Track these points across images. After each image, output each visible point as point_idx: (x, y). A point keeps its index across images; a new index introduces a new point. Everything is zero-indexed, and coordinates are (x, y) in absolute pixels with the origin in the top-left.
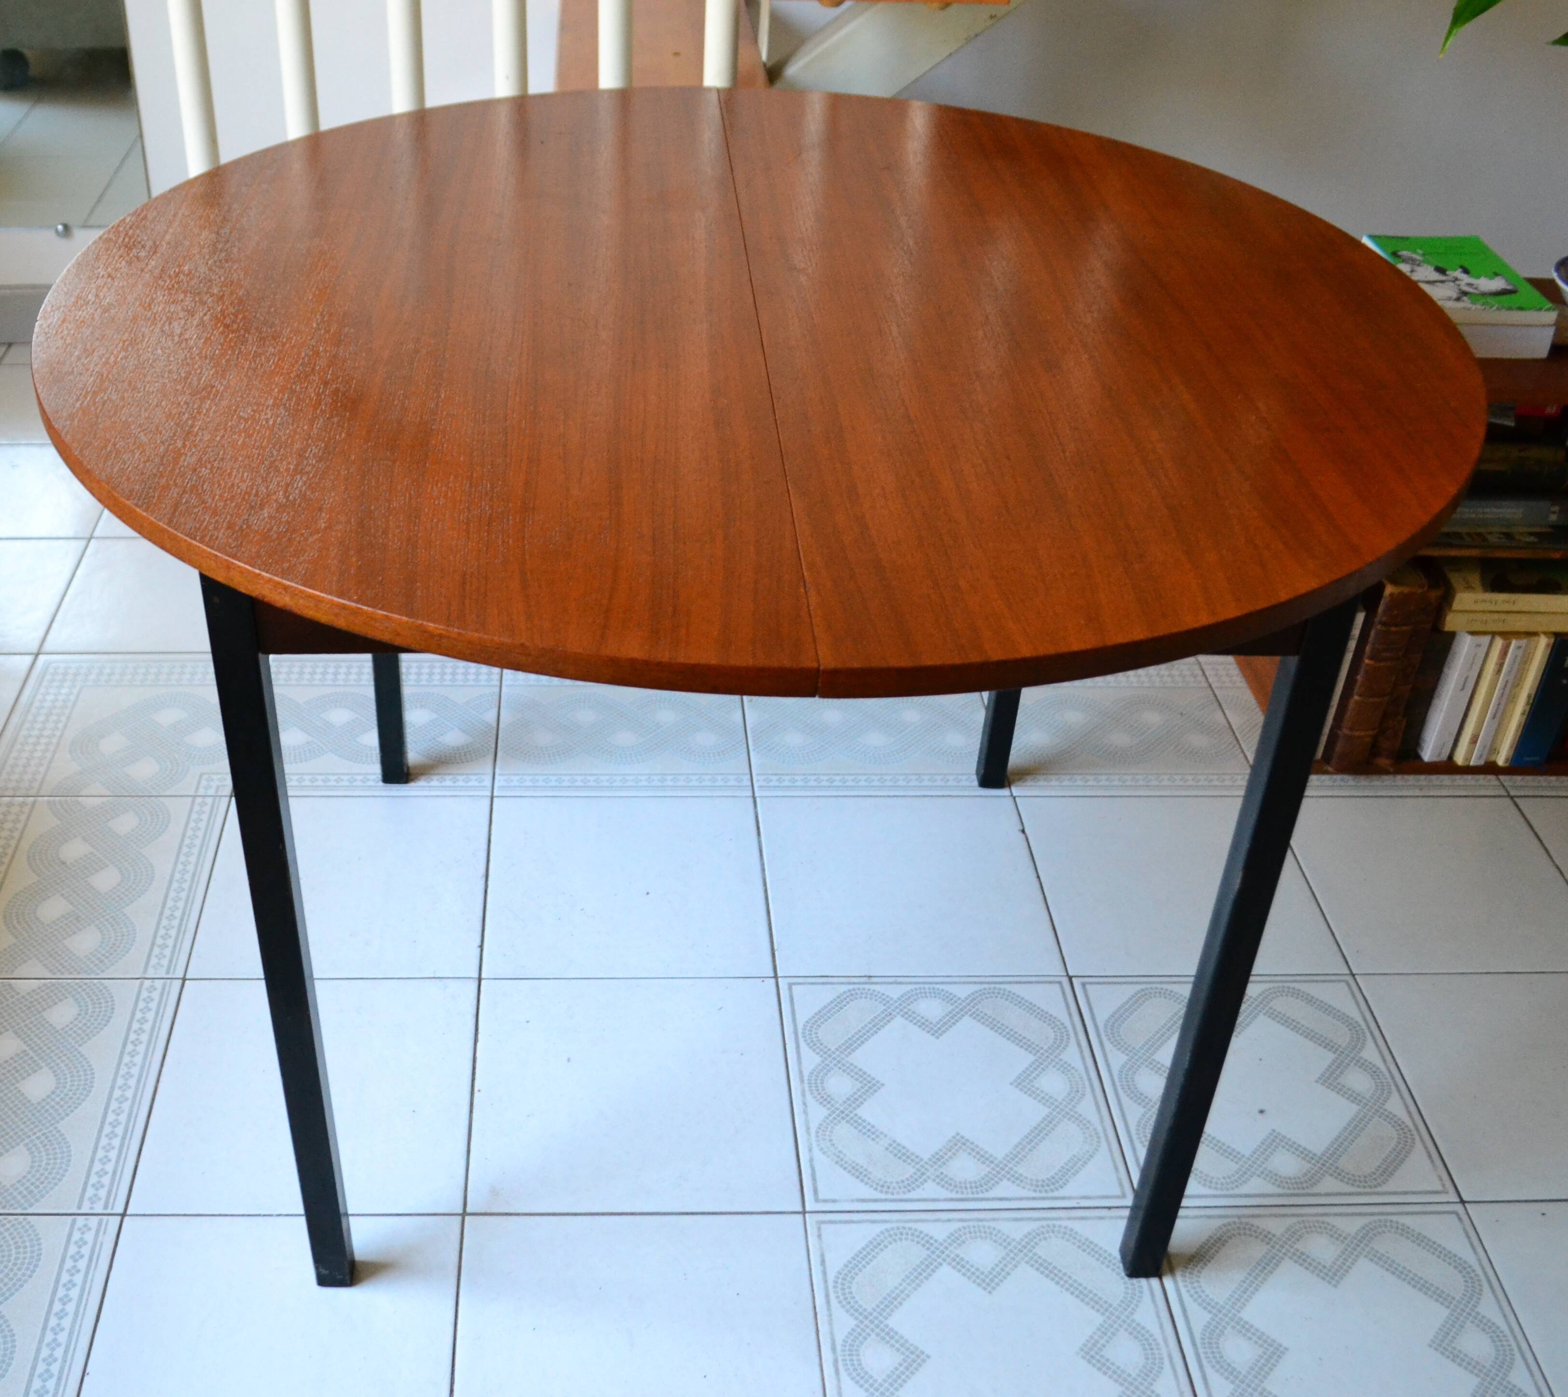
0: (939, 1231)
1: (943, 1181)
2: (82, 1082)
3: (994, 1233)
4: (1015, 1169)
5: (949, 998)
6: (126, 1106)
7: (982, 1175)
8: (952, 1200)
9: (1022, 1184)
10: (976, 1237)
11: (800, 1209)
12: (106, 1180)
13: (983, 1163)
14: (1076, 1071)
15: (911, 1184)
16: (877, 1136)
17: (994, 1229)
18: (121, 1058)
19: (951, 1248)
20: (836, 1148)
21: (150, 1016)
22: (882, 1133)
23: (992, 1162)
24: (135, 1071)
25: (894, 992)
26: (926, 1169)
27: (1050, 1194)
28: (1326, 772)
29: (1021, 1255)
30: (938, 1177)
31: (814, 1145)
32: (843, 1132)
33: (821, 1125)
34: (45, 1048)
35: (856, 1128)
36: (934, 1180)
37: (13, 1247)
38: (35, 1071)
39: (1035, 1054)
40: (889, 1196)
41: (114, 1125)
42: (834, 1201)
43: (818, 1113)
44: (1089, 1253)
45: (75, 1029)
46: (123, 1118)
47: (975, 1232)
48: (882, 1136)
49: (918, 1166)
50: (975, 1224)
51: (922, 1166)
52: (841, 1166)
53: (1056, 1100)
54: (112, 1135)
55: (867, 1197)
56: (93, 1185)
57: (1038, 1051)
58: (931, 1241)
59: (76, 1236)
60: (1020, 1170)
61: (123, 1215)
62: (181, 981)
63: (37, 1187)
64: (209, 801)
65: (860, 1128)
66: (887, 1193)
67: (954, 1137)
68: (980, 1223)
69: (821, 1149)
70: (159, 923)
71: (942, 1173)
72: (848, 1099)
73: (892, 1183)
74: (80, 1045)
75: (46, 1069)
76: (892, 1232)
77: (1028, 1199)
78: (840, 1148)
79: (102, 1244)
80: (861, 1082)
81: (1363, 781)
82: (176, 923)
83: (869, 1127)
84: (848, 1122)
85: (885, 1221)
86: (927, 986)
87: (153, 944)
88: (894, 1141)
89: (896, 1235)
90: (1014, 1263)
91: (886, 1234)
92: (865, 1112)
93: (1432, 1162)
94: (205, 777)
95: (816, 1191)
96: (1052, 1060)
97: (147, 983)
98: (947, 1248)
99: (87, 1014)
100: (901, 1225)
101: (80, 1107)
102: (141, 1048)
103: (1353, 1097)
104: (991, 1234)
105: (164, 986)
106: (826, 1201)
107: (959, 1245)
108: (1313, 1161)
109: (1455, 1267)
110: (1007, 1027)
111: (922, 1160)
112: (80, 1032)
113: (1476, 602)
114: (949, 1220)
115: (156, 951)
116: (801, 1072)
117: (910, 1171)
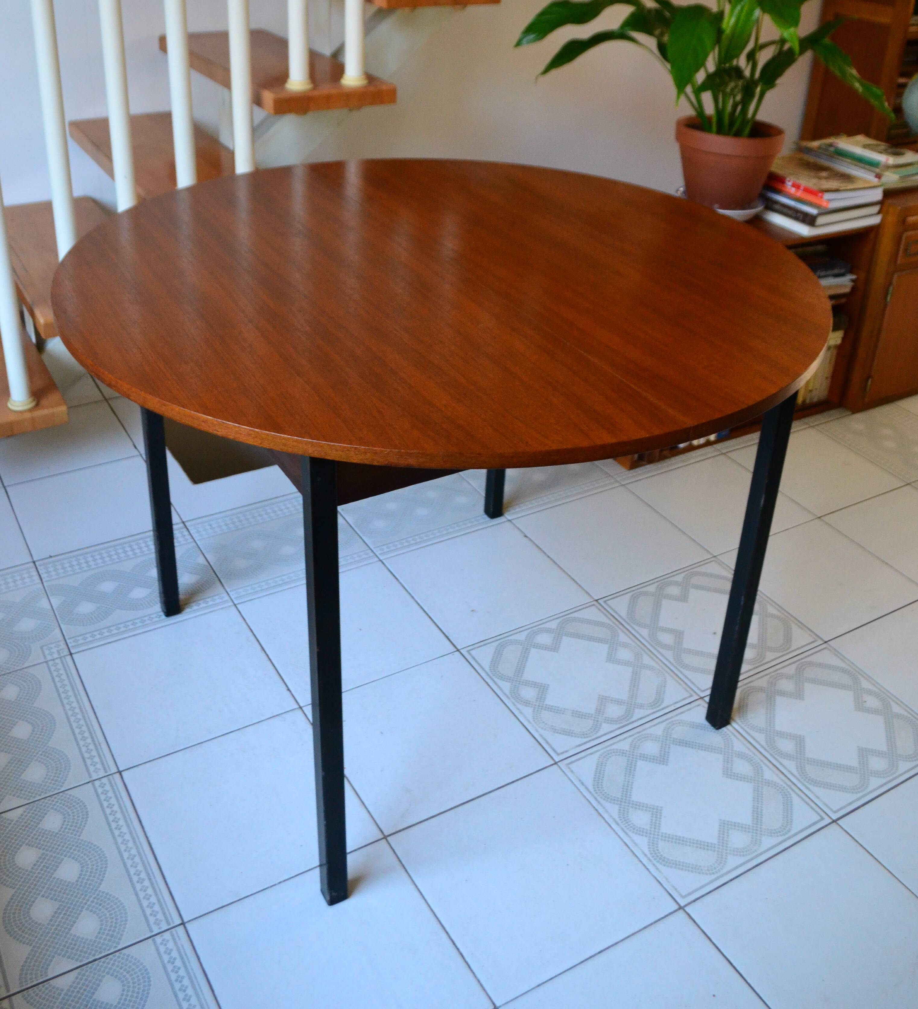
0: (624, 745)
1: (609, 721)
3: (648, 735)
4: (636, 702)
5: (548, 631)
6: (137, 860)
7: (624, 710)
8: (619, 728)
9: (645, 708)
10: (643, 741)
11: (553, 761)
12: (157, 908)
13: (621, 705)
14: (631, 644)
15: (596, 728)
16: (563, 711)
19: (635, 751)
20: (549, 725)
22: (565, 709)
23: (625, 703)
25: (521, 637)
26: (598, 718)
27: (661, 708)
29: (668, 741)
31: (537, 727)
32: (546, 715)
33: (533, 716)
35: (551, 711)
36: (605, 722)
37: (125, 974)
39: (607, 643)
40: (590, 738)
42: (566, 751)
43: (529, 712)
44: (697, 729)
47: (640, 739)
48: (566, 711)
49: (593, 718)
50: (638, 735)
51: (595, 717)
52: (557, 733)
53: (632, 662)
55: (580, 742)
56: (151, 915)
57: (607, 641)
58: (624, 750)
60: (639, 701)
61: (184, 923)
63: (114, 931)
65: (553, 710)
66: (588, 737)
67: (599, 697)
68: (640, 732)
69: (542, 728)
71: (606, 717)
72: (537, 699)
73: (586, 731)
76: (604, 755)
78: (551, 724)
80: (537, 687)
83: (557, 708)
84: (545, 710)
85: (597, 751)
86: (534, 628)
88: (573, 711)
89: (606, 755)
90: (667, 746)
91: (602, 757)
92: (549, 701)
93: (802, 629)
96: (617, 643)
98: (633, 752)
100: (605, 750)
104: (648, 737)
106: (562, 753)
107: (638, 748)
108: (757, 648)
109: (842, 672)
110: (585, 635)
111: (592, 714)
114: (625, 738)
116: (505, 694)
117: (591, 722)
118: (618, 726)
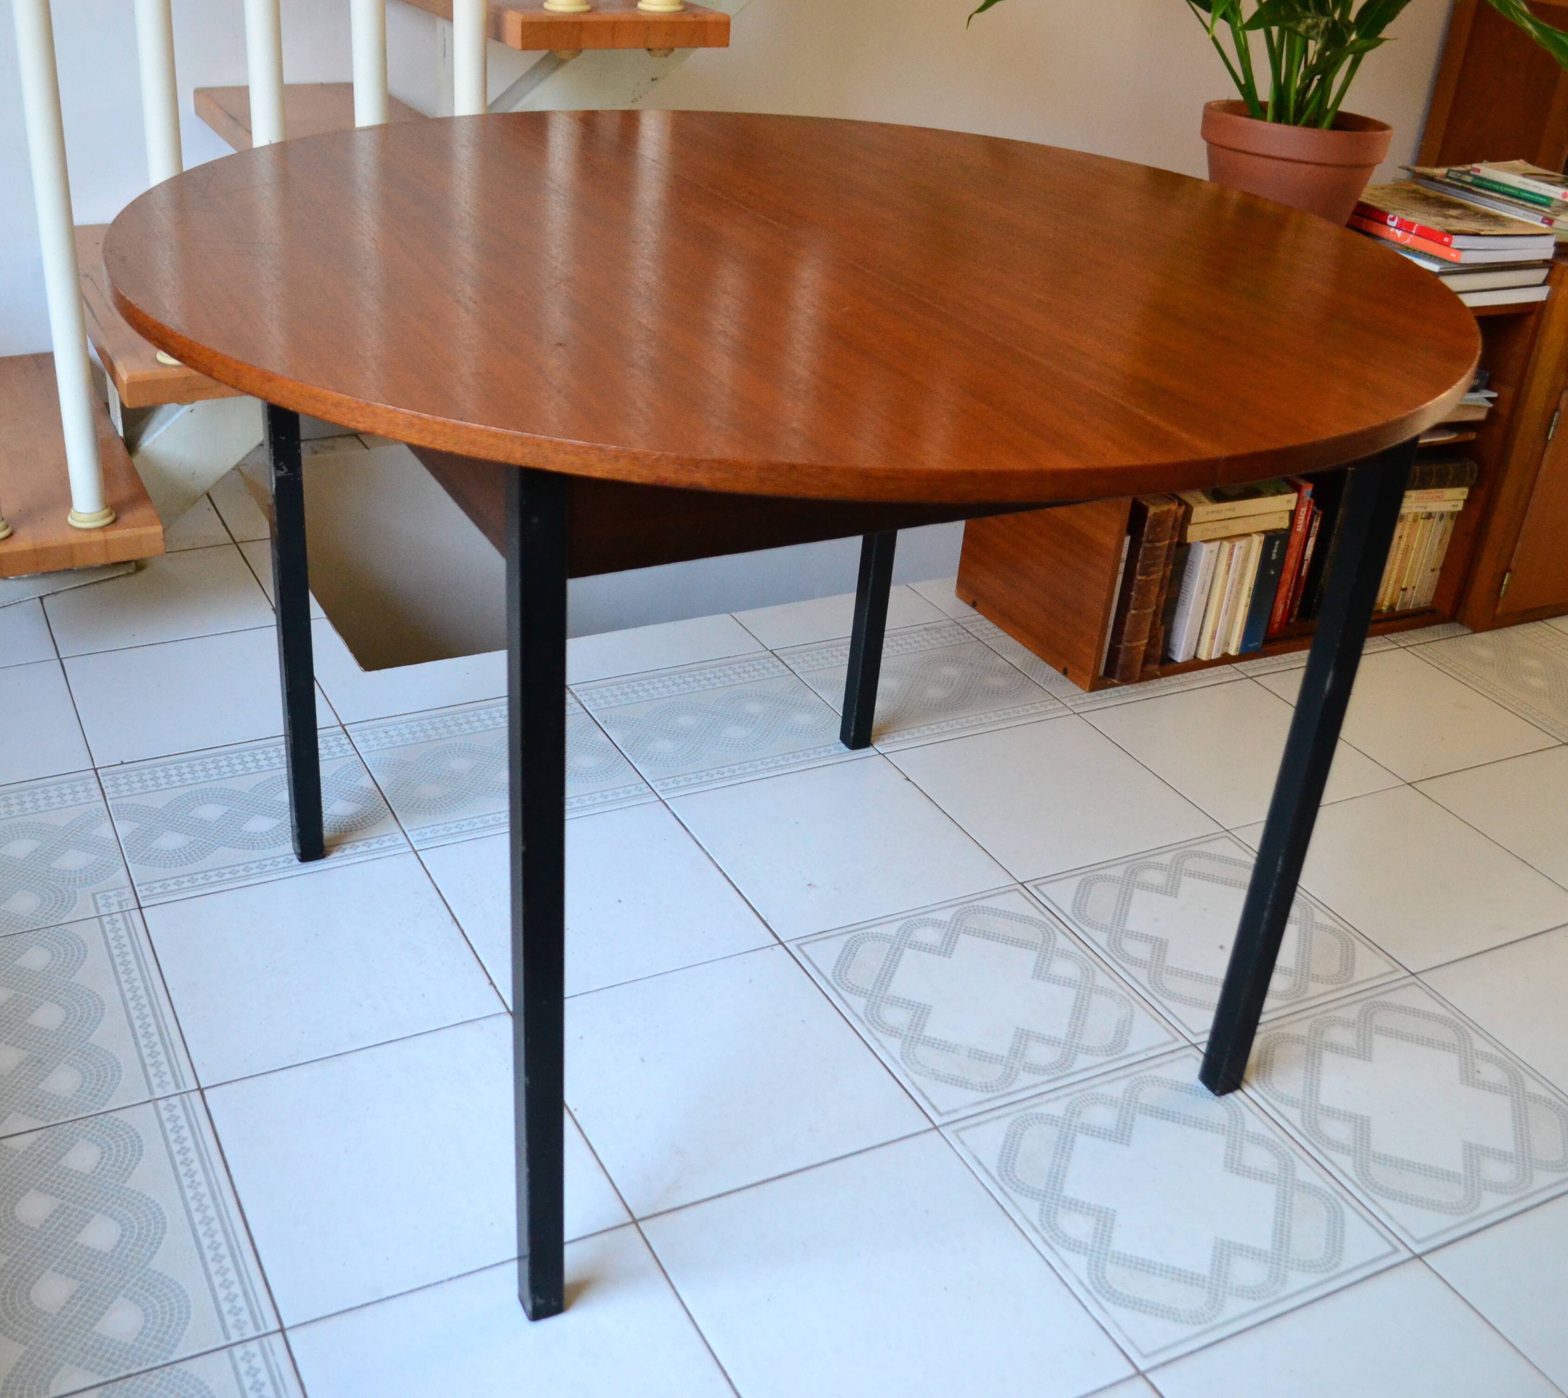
0: (1057, 1108)
1: (1032, 1069)
3: (1099, 1096)
4: (1081, 1043)
5: (937, 923)
7: (1059, 1055)
8: (1048, 1081)
9: (1095, 1053)
10: (1088, 1104)
11: (931, 1124)
13: (1053, 1045)
14: (1076, 956)
15: (1008, 1078)
16: (954, 1048)
17: (1097, 1093)
19: (1073, 1118)
20: (928, 1068)
22: (956, 1045)
23: (1060, 1042)
25: (889, 931)
26: (1012, 1063)
27: (1122, 1054)
28: (1115, 686)
29: (1132, 1108)
30: (1025, 1066)
31: (907, 1070)
32: (923, 1052)
33: (901, 1052)
36: (1024, 1070)
39: (1036, 950)
40: (997, 1094)
42: (955, 1111)
43: (894, 1046)
44: (1182, 1091)
47: (1083, 1100)
48: (958, 1047)
49: (1003, 1063)
50: (1080, 1093)
51: (1007, 1062)
52: (941, 1081)
53: (1076, 980)
55: (980, 1100)
57: (1037, 947)
58: (1054, 1117)
60: (1086, 1042)
65: (936, 1045)
66: (993, 1092)
67: (1016, 1031)
68: (1083, 1090)
69: (916, 1073)
71: (1026, 1063)
72: (910, 1025)
73: (991, 1082)
76: (1019, 1122)
77: (1107, 1065)
78: (931, 1067)
79: (277, 1365)
80: (911, 1009)
83: (942, 1043)
84: (922, 1043)
85: (1007, 1115)
86: (913, 919)
88: (971, 1049)
89: (1023, 1122)
90: (1130, 1115)
91: (1014, 1122)
92: (931, 1031)
93: (1372, 950)
95: (934, 1108)
96: (1052, 951)
98: (1069, 1118)
100: (1023, 1113)
104: (1096, 1098)
105: (182, 1100)
106: (948, 1113)
107: (1078, 1113)
108: (1293, 974)
109: (1440, 1022)
110: (999, 935)
111: (1003, 1056)
114: (1058, 1098)
116: (856, 1015)
117: (1000, 1069)
118: (1047, 1078)
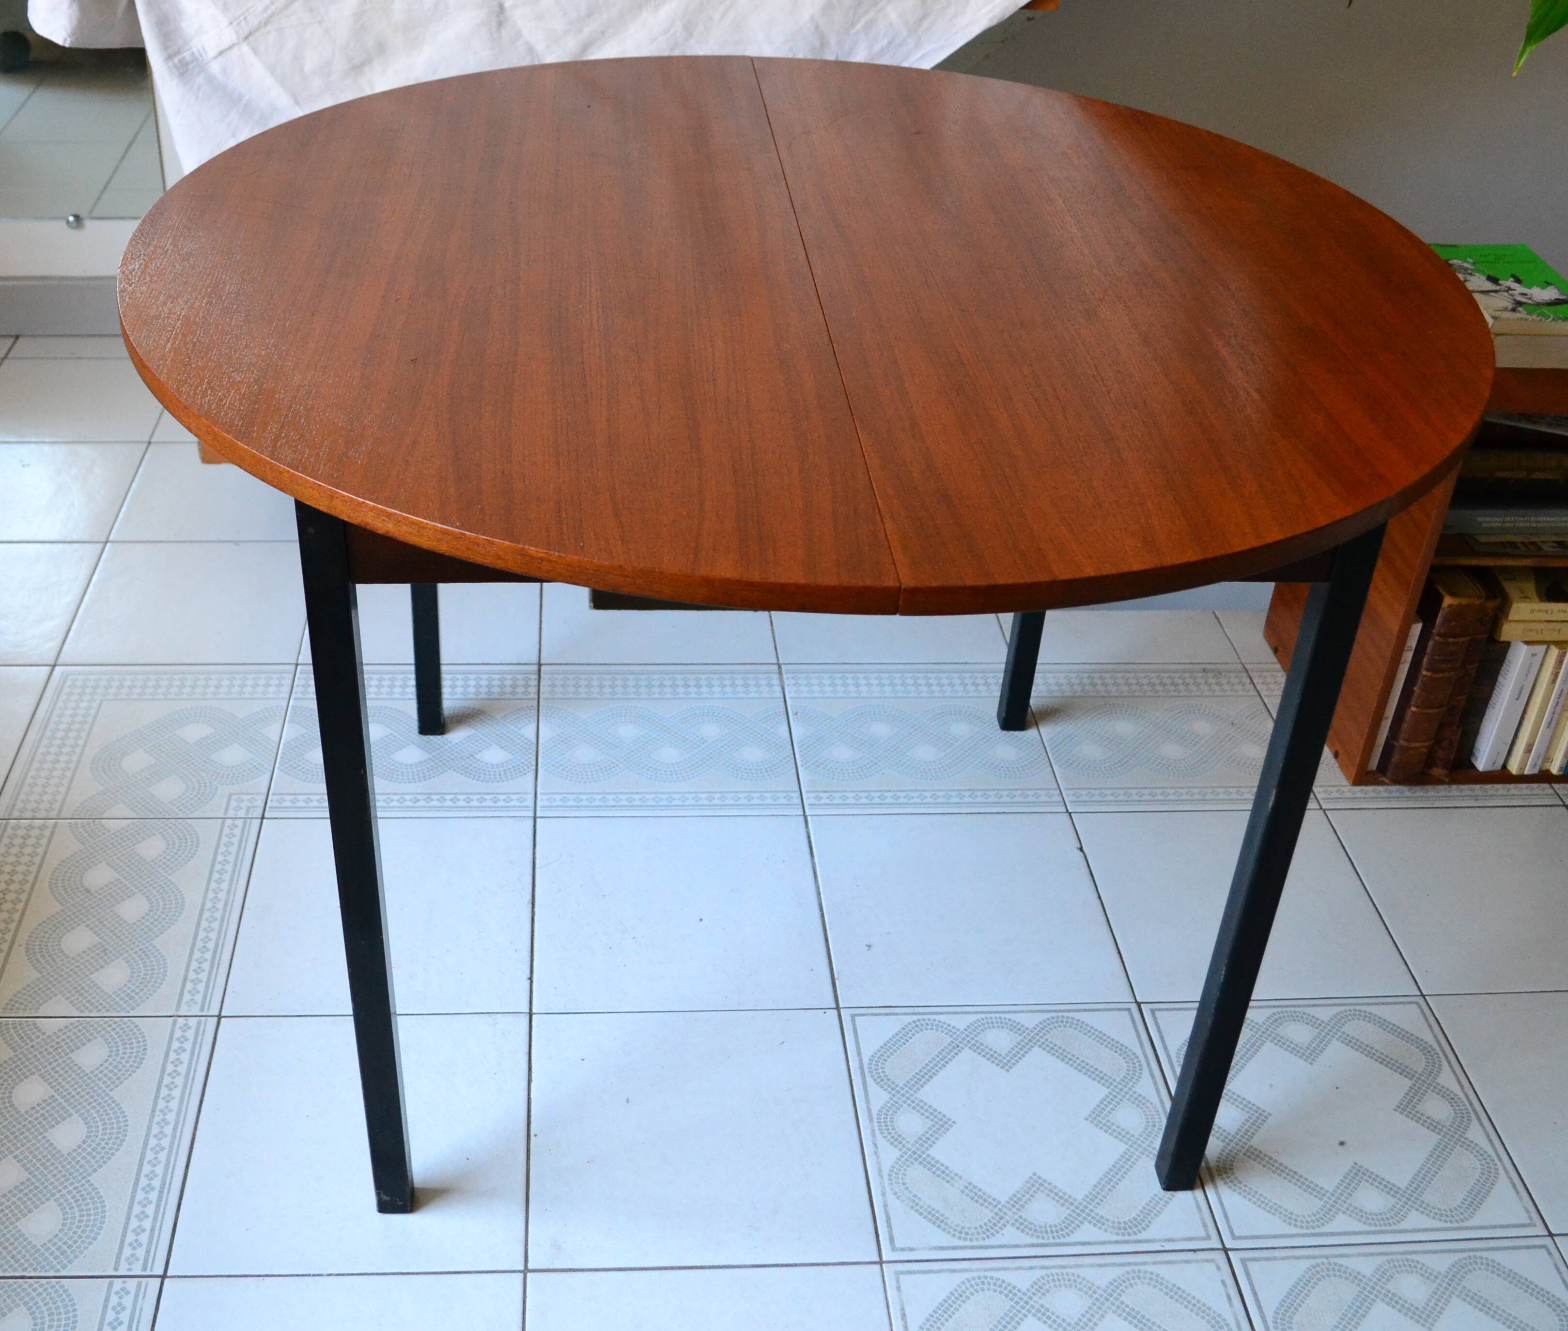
0: (1022, 1279)
1: (1023, 1226)
2: (115, 1131)
3: (1079, 1280)
4: (1096, 1211)
5: (1016, 1028)
6: (162, 1156)
7: (1062, 1218)
8: (1033, 1245)
9: (1104, 1227)
10: (1060, 1286)
11: (877, 1259)
12: (144, 1238)
13: (1063, 1205)
14: (1151, 1104)
15: (991, 1229)
16: (952, 1178)
17: (1078, 1276)
18: (155, 1103)
19: (1035, 1298)
20: (911, 1192)
21: (185, 1057)
22: (956, 1175)
23: (1072, 1204)
24: (171, 1117)
25: (961, 1022)
26: (1005, 1213)
27: (1133, 1237)
28: (1382, 783)
29: (1108, 1304)
30: (1017, 1221)
31: (888, 1188)
32: (916, 1174)
33: (893, 1167)
34: (73, 1093)
35: (929, 1170)
36: (1013, 1225)
37: (46, 1314)
38: (64, 1119)
39: (1108, 1088)
40: (968, 1243)
41: (151, 1176)
42: (911, 1249)
43: (889, 1155)
44: (1177, 1300)
45: (106, 1072)
46: (159, 1170)
47: (1059, 1280)
48: (957, 1178)
49: (996, 1210)
50: (1059, 1271)
51: (1000, 1210)
52: (917, 1211)
53: (1133, 1136)
54: (149, 1189)
55: (945, 1244)
56: (130, 1244)
57: (1111, 1084)
58: (1015, 1291)
59: (114, 1300)
60: (1101, 1211)
61: (164, 1277)
62: (216, 1019)
63: (70, 1247)
64: (240, 823)
65: (934, 1169)
66: (965, 1239)
67: (1031, 1178)
68: (1064, 1271)
69: (895, 1194)
70: (191, 956)
71: (1021, 1217)
72: (920, 1139)
73: (969, 1228)
74: (112, 1090)
75: (75, 1116)
76: (973, 1282)
77: (1110, 1242)
78: (915, 1192)
79: (141, 1309)
80: (931, 1120)
81: (1419, 791)
82: (208, 955)
83: (942, 1168)
84: (921, 1163)
85: (966, 1270)
86: (993, 1015)
87: (185, 979)
88: (970, 1183)
89: (977, 1285)
90: (1101, 1312)
91: (968, 1285)
92: (938, 1152)
93: (1518, 1193)
94: (234, 797)
95: (892, 1239)
96: (1126, 1093)
97: (181, 1021)
98: (1031, 1298)
99: (117, 1055)
100: (982, 1274)
101: (113, 1158)
102: (177, 1093)
103: (1434, 1126)
104: (1075, 1281)
105: (199, 1023)
106: (903, 1250)
107: (1044, 1294)
108: (1398, 1196)
109: (1549, 1306)
110: (1078, 1058)
111: (999, 1202)
112: (110, 1075)
113: (1532, 611)
114: (1031, 1268)
115: (189, 986)
116: (869, 1110)
117: (988, 1215)
118: (1035, 1241)
